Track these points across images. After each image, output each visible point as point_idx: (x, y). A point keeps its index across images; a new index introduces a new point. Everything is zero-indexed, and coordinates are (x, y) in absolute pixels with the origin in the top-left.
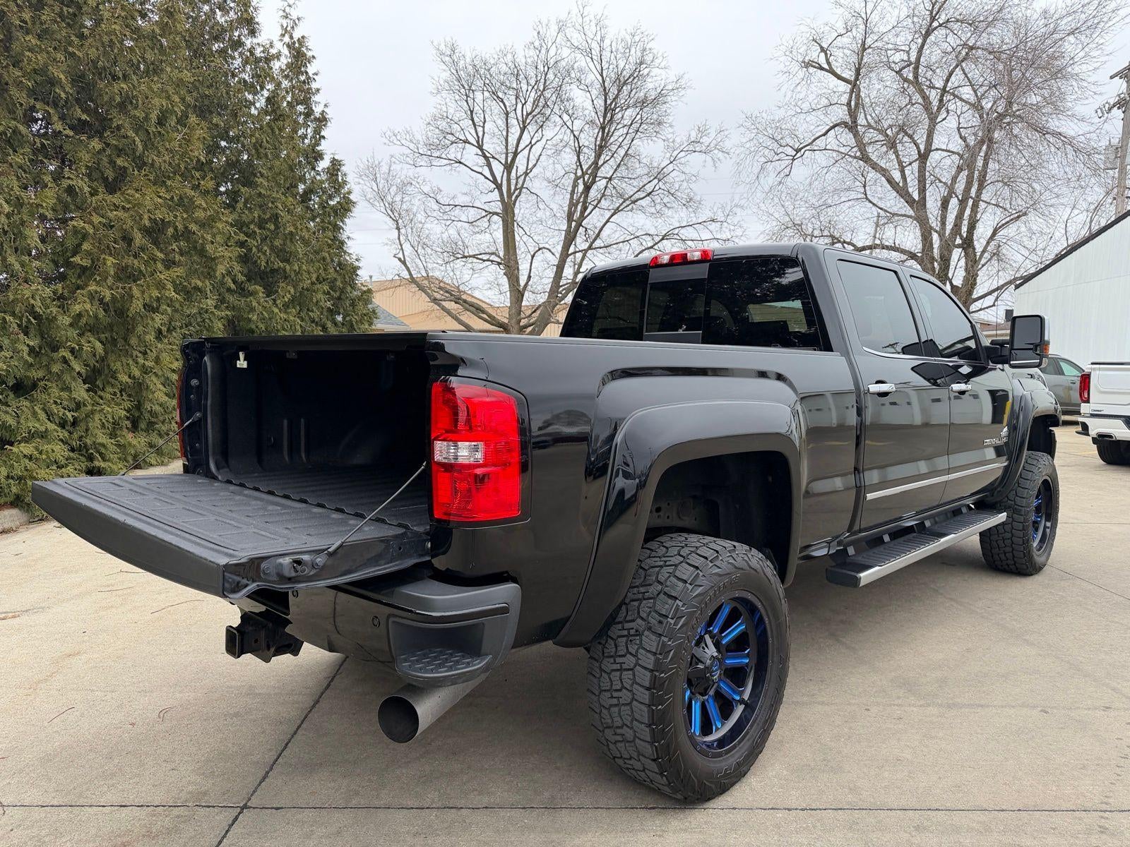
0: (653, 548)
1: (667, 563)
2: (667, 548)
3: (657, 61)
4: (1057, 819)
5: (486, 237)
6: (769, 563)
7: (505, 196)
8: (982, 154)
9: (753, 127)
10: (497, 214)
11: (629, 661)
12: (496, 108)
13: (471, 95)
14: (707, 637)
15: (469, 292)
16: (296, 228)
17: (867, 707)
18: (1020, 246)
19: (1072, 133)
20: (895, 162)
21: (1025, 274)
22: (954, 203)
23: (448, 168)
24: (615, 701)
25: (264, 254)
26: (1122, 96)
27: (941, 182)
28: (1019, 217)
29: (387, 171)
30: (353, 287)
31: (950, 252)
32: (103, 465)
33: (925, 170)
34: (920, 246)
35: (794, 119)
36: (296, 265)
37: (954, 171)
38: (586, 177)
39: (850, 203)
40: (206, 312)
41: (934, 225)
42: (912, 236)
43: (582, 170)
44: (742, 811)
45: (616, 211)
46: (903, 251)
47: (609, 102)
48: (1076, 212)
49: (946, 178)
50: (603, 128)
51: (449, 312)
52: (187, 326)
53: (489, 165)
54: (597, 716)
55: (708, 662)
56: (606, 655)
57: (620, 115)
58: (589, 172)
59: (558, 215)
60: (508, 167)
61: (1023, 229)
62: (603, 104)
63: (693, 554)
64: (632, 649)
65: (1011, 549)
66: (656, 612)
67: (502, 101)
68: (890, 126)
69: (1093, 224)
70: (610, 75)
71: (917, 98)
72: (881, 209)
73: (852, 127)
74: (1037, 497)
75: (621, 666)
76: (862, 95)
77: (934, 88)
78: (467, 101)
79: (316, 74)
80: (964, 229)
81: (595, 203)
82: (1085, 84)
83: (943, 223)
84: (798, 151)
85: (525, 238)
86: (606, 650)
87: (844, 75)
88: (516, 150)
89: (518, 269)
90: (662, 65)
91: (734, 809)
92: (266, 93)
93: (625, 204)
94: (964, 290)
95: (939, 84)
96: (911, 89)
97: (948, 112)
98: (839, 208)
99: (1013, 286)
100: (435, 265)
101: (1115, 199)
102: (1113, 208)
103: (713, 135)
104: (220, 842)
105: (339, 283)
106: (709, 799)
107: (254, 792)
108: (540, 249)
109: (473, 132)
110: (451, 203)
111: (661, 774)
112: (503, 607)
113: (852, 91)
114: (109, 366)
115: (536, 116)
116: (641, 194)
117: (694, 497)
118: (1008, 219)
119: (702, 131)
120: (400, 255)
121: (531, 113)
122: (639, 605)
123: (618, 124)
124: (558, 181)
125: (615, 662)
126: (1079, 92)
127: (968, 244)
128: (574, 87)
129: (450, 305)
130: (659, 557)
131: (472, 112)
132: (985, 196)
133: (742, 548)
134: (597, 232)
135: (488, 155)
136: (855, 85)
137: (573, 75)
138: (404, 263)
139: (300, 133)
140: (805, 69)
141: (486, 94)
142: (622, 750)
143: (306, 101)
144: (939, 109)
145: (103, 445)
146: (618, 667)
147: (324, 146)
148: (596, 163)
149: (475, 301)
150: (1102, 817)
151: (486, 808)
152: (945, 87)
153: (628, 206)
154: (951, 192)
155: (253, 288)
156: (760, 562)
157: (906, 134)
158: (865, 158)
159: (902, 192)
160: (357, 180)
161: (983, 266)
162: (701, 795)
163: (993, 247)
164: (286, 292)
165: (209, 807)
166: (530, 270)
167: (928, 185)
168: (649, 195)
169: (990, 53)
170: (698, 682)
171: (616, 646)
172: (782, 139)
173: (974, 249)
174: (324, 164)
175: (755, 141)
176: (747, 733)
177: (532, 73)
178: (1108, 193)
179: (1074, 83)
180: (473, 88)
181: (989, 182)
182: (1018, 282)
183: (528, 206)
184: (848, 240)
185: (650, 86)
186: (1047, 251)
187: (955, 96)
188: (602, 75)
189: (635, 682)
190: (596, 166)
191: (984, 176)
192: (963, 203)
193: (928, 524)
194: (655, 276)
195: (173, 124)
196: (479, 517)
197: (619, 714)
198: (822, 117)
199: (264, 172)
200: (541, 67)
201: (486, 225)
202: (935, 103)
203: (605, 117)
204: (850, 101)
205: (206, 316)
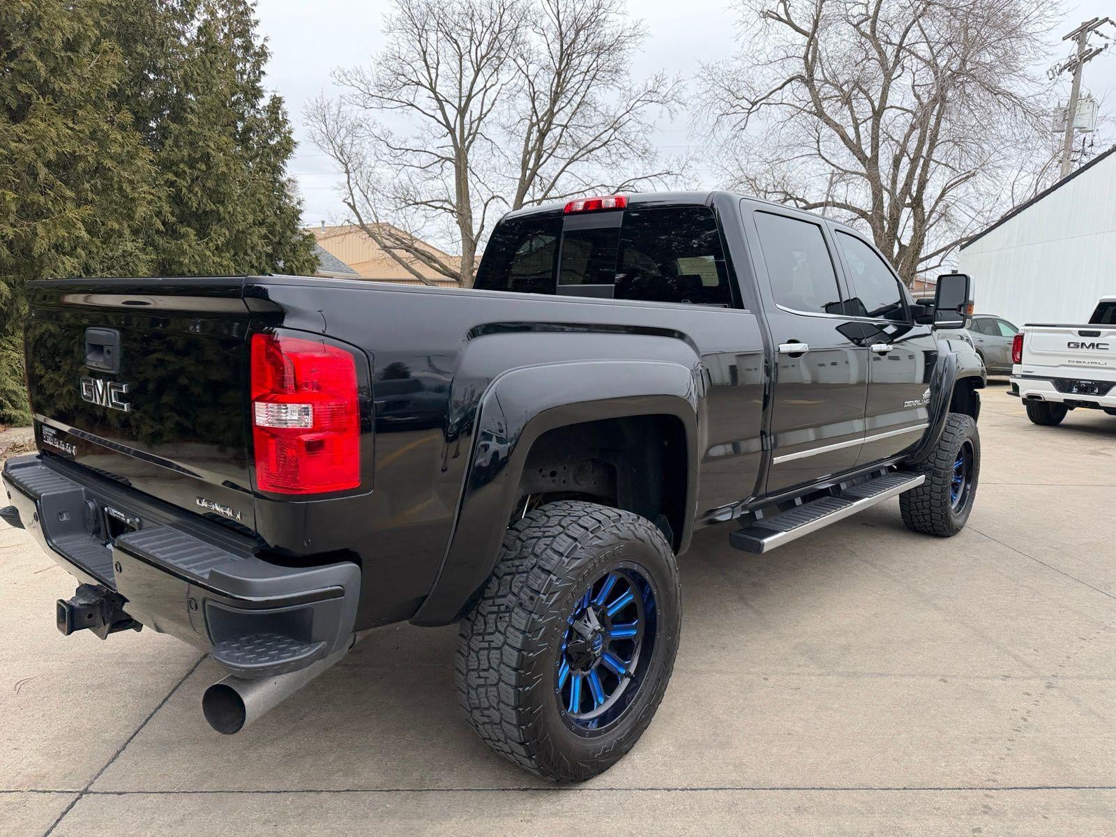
0: (534, 517)
1: (547, 534)
2: (549, 517)
3: (615, 6)
4: (941, 798)
5: (438, 184)
6: (659, 532)
7: (459, 141)
8: (935, 113)
9: (709, 78)
10: (450, 159)
11: (498, 639)
12: (450, 50)
13: (424, 35)
14: (590, 610)
15: (422, 240)
16: (230, 169)
17: (765, 676)
18: (967, 207)
19: (1022, 94)
20: (850, 119)
21: (971, 235)
22: (905, 160)
23: (400, 110)
24: (482, 681)
25: (196, 195)
26: (1073, 57)
27: (893, 140)
28: (968, 177)
29: (337, 112)
30: (294, 231)
31: (899, 211)
32: (14, 414)
33: (878, 127)
34: (871, 205)
35: (751, 71)
36: (230, 206)
37: (906, 130)
38: (542, 124)
39: (803, 159)
40: (130, 255)
41: (884, 183)
42: (863, 194)
43: (537, 117)
44: (620, 792)
45: (572, 160)
46: (854, 210)
47: (565, 46)
48: (1023, 174)
49: (899, 135)
50: (559, 74)
51: (400, 261)
52: (109, 269)
53: (442, 109)
54: (464, 696)
55: (590, 636)
56: (475, 632)
57: (577, 61)
58: (545, 119)
59: (513, 162)
60: (462, 111)
61: (971, 190)
62: (559, 48)
63: (574, 525)
64: (501, 627)
65: (928, 511)
66: (529, 587)
67: (456, 43)
68: (846, 82)
69: (1039, 187)
70: (567, 18)
71: (874, 53)
72: (833, 165)
73: (808, 81)
74: (958, 459)
75: (489, 645)
76: (820, 48)
77: (891, 43)
78: (420, 41)
79: (254, 5)
80: (914, 188)
81: (549, 151)
82: (1038, 44)
83: (894, 182)
84: (754, 104)
85: (479, 186)
86: (475, 627)
87: (802, 27)
88: (470, 93)
89: (471, 217)
90: (620, 10)
91: (612, 789)
92: (196, 23)
93: (580, 154)
94: (911, 249)
95: (896, 40)
96: (868, 45)
97: (903, 68)
98: (792, 164)
99: (959, 247)
100: (387, 211)
101: (1061, 162)
102: (1058, 171)
103: (670, 85)
104: (48, 833)
105: (278, 228)
106: (585, 780)
107: (99, 775)
108: (493, 198)
109: (426, 73)
110: (402, 147)
111: (530, 757)
112: (337, 590)
113: (809, 44)
114: (18, 309)
115: (491, 59)
116: (597, 144)
117: (593, 461)
118: (956, 180)
119: (659, 80)
120: (350, 200)
121: (485, 56)
122: (512, 579)
123: (575, 70)
124: (513, 128)
125: (483, 641)
126: (1032, 53)
127: (917, 204)
128: (529, 29)
129: (401, 253)
130: (539, 527)
131: (425, 53)
132: (935, 156)
133: (628, 516)
134: (552, 181)
135: (441, 98)
136: (812, 38)
137: (529, 18)
138: (353, 208)
139: (238, 68)
140: (763, 20)
141: (440, 34)
142: (490, 731)
143: (244, 33)
144: (895, 65)
145: (15, 393)
146: (486, 645)
147: (264, 83)
148: (551, 110)
149: (426, 249)
150: (987, 796)
151: (348, 790)
152: (901, 43)
153: (583, 155)
154: (903, 151)
155: (183, 230)
156: (649, 532)
157: (861, 89)
158: (820, 113)
159: (856, 149)
160: (306, 121)
161: (931, 226)
162: (575, 776)
163: (941, 207)
164: (220, 235)
165: (45, 792)
166: (483, 219)
167: (880, 143)
168: (605, 144)
169: (947, 9)
170: (577, 657)
171: (485, 623)
172: (737, 91)
173: (923, 209)
174: (264, 102)
175: (711, 93)
176: (631, 708)
177: (486, 13)
178: (1055, 157)
179: (1028, 43)
180: (426, 27)
181: (940, 141)
182: (963, 243)
183: (482, 152)
184: (801, 197)
185: (608, 32)
186: (993, 213)
187: (911, 53)
188: (558, 19)
189: (502, 662)
190: (551, 114)
191: (936, 136)
192: (914, 161)
193: (843, 486)
194: (569, 224)
195: (87, 51)
196: (308, 489)
197: (486, 694)
198: (780, 70)
199: (195, 107)
200: (496, 7)
201: (439, 171)
202: (892, 59)
203: (561, 63)
204: (807, 54)
205: (129, 259)
